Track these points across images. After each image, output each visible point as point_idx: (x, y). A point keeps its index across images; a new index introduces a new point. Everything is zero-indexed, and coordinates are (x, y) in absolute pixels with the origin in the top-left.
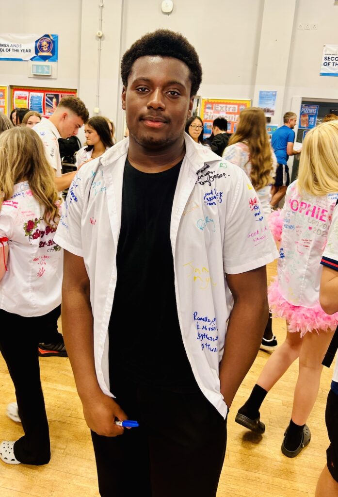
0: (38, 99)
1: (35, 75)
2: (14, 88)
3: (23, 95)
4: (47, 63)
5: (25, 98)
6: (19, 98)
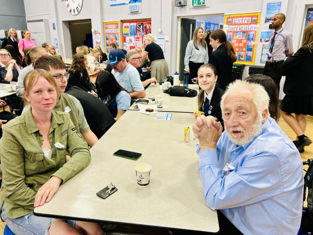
0: (133, 27)
1: (131, 12)
2: (123, 21)
3: (127, 26)
4: (136, 3)
5: (128, 27)
6: (125, 27)
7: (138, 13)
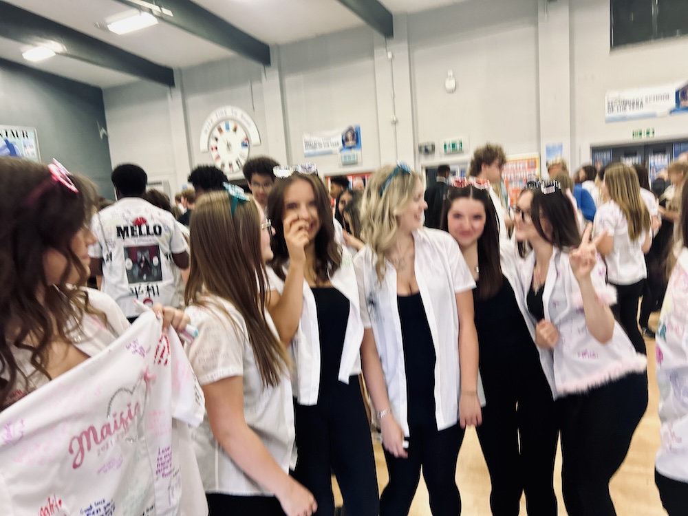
1: (343, 163)
4: (354, 152)
7: (356, 164)
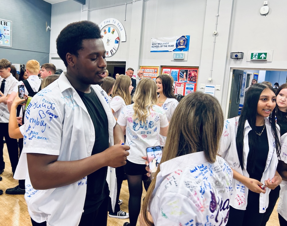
0: (175, 73)
1: (175, 59)
2: (163, 67)
3: (167, 71)
4: (182, 52)
7: (183, 60)
